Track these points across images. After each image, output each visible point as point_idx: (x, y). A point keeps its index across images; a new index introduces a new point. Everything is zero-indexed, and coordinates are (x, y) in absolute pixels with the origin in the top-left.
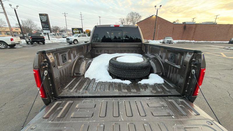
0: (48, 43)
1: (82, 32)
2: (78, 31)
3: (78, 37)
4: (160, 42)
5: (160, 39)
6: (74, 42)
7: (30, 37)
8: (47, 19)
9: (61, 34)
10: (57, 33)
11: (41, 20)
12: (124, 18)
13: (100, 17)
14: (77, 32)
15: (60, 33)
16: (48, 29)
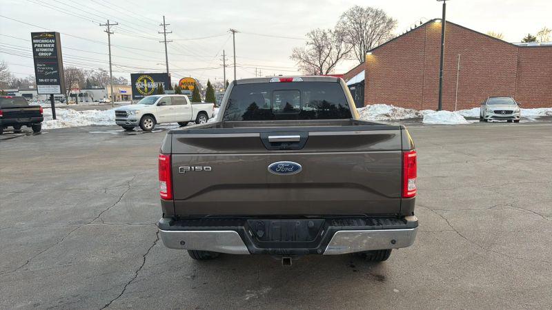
0: (52, 128)
1: (169, 86)
2: (154, 85)
3: (158, 105)
5: (469, 107)
6: (141, 124)
8: (55, 48)
9: (86, 95)
10: (73, 92)
11: (35, 54)
12: (326, 31)
13: (234, 32)
14: (149, 89)
15: (83, 92)
16: (56, 80)
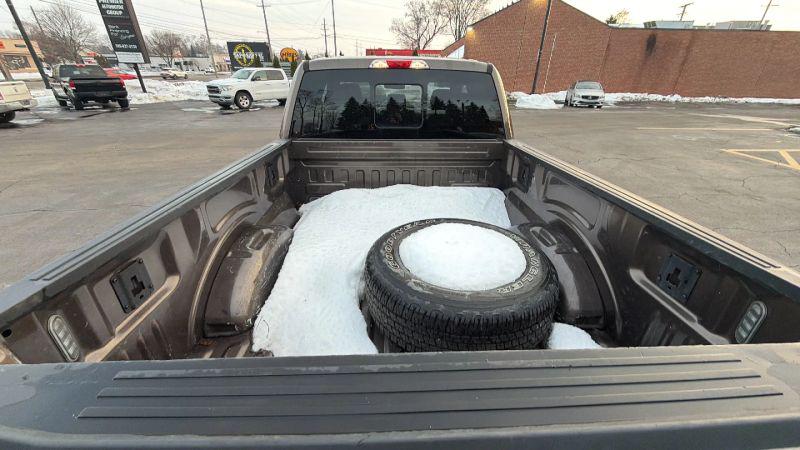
0: (143, 102)
1: (268, 57)
2: (251, 56)
3: (253, 80)
4: (557, 102)
5: (556, 91)
6: (236, 101)
7: (67, 79)
8: (125, 5)
9: (191, 63)
10: (177, 60)
11: (103, 12)
14: (249, 60)
15: (188, 59)
16: (135, 47)
